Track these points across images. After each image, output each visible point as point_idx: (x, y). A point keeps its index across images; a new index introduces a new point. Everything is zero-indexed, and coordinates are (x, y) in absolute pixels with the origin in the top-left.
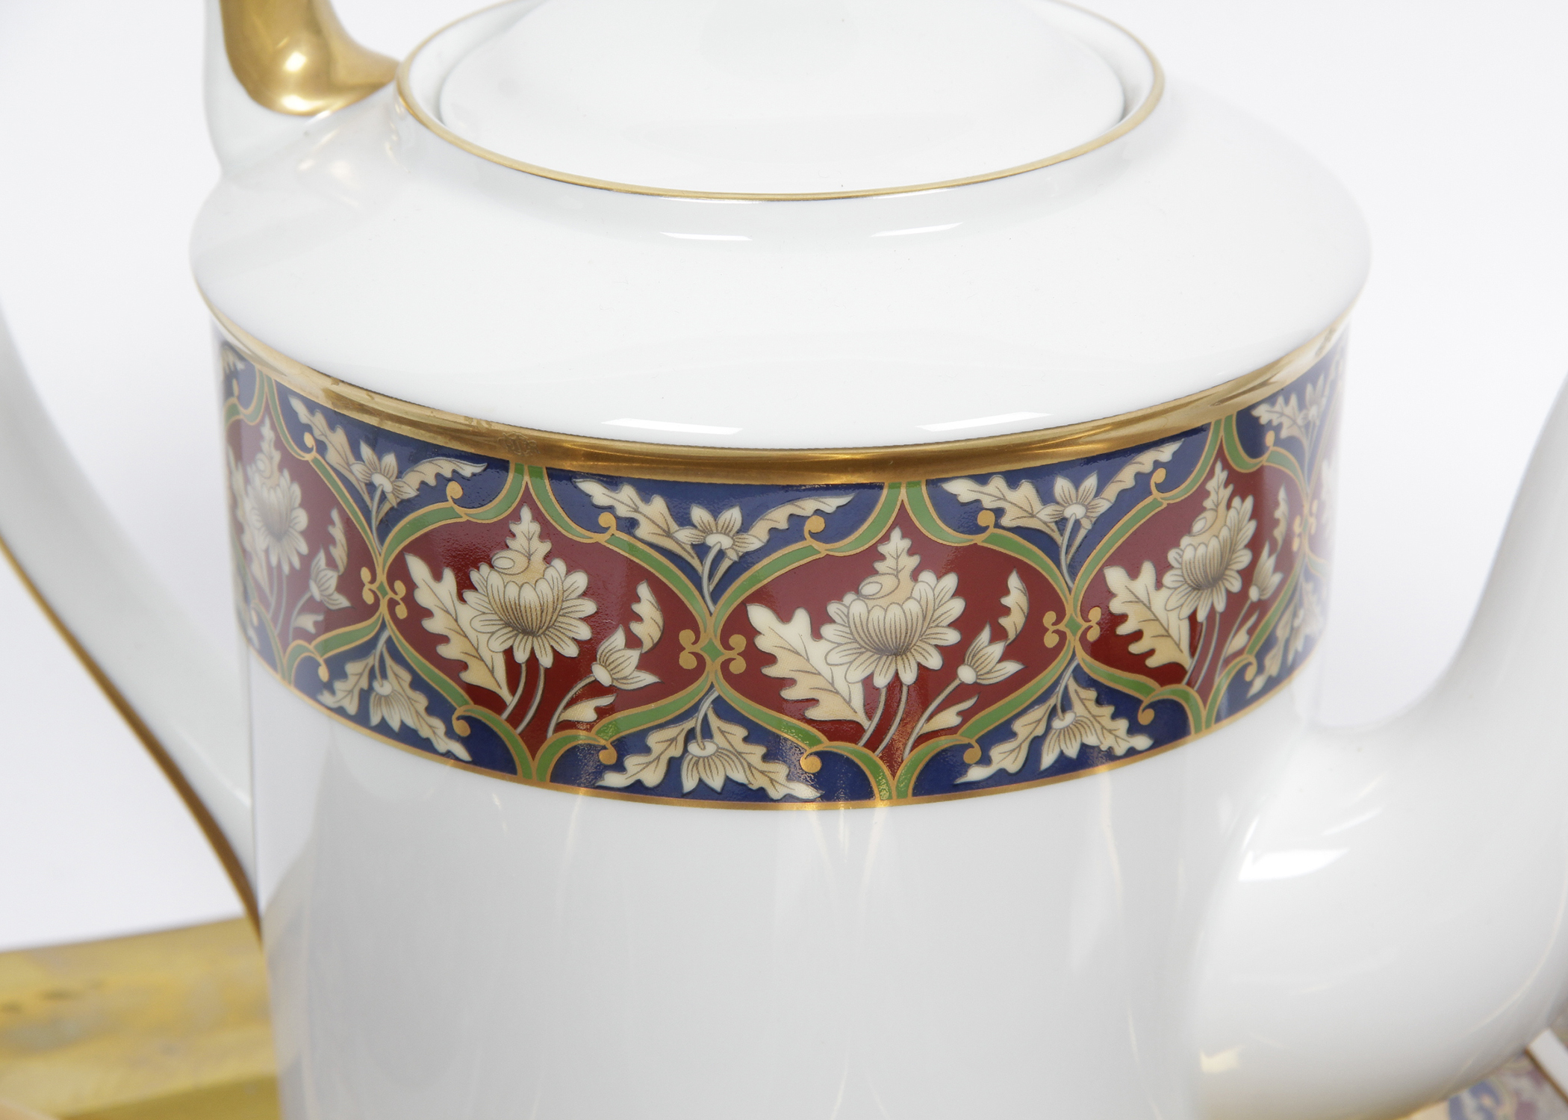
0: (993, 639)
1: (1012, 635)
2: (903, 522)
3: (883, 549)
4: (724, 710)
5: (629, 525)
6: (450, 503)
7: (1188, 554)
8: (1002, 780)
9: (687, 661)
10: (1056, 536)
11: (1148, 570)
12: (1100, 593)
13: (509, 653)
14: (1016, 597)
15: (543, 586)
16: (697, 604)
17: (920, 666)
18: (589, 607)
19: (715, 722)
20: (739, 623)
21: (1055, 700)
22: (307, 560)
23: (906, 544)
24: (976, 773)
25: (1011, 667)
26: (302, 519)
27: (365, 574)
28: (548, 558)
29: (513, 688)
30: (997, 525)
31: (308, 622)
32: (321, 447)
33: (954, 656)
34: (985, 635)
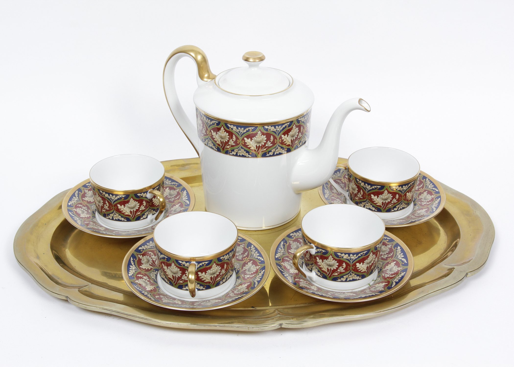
0: (269, 142)
1: (271, 142)
2: (260, 130)
3: (258, 133)
4: (242, 148)
5: (232, 129)
6: (215, 125)
7: (291, 134)
8: (270, 156)
9: (238, 143)
10: (276, 132)
11: (286, 135)
12: (281, 137)
13: (221, 141)
14: (272, 138)
15: (224, 134)
16: (239, 137)
17: (262, 144)
18: (228, 137)
19: (241, 149)
20: (243, 139)
21: (276, 148)
22: (202, 129)
23: (260, 132)
24: (268, 155)
25: (271, 145)
26: (202, 125)
27: (207, 131)
28: (224, 132)
29: (221, 144)
30: (270, 131)
31: (203, 135)
32: (203, 118)
33: (265, 144)
34: (269, 141)
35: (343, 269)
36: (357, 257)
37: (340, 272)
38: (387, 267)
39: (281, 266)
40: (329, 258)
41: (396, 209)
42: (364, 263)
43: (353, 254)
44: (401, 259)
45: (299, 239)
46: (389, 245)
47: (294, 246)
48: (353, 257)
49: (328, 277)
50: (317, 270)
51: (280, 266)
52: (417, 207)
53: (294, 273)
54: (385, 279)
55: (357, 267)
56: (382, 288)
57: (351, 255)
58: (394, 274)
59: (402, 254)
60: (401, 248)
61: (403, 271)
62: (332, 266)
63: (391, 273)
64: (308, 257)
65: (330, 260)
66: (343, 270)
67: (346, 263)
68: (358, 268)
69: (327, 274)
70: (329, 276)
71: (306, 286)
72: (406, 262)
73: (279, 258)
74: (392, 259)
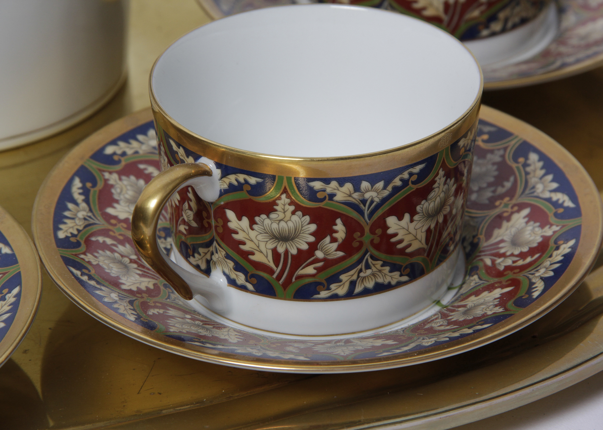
35: (335, 245)
36: (386, 193)
37: (324, 260)
38: (496, 232)
39: (86, 268)
40: (277, 205)
41: (496, 26)
42: (418, 213)
43: (373, 179)
44: (547, 195)
45: (142, 166)
46: (492, 152)
47: (124, 192)
48: (373, 194)
49: (278, 286)
50: (231, 264)
51: (79, 266)
52: (570, 19)
53: (138, 288)
54: (500, 274)
55: (390, 231)
56: (496, 306)
57: (365, 185)
58: (532, 251)
59: (550, 177)
60: (543, 157)
61: (566, 236)
62: (293, 239)
63: (517, 252)
64: (191, 218)
65: (281, 215)
66: (336, 250)
67: (348, 222)
68: (395, 235)
69: (275, 276)
70: (281, 282)
71: (194, 330)
72: (569, 203)
73: (73, 240)
74: (514, 201)
